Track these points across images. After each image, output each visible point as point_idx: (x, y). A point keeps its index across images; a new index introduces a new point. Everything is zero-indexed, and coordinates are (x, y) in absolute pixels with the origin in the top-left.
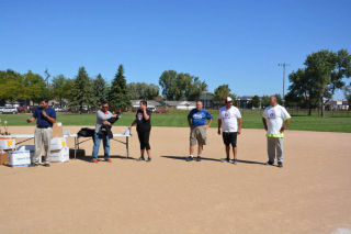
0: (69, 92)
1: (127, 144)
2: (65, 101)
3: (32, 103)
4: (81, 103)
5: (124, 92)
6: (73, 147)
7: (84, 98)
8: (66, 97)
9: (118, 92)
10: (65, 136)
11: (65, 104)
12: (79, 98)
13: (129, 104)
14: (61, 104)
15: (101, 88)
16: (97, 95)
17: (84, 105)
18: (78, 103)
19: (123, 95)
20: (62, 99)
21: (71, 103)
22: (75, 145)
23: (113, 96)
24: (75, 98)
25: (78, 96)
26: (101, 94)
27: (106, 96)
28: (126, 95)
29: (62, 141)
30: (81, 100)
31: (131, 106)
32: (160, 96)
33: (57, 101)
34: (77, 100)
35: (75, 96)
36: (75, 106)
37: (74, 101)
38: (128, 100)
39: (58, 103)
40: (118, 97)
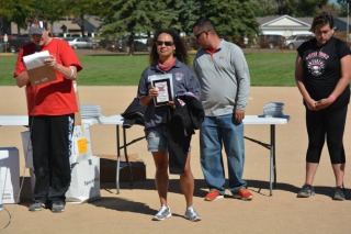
1: (271, 146)
2: (93, 21)
3: (14, 28)
4: (131, 27)
6: (111, 152)
7: (139, 13)
8: (95, 10)
10: (86, 122)
11: (91, 29)
12: (125, 15)
13: (253, 27)
14: (85, 29)
16: (171, 5)
17: (139, 30)
18: (124, 27)
19: (237, 3)
20: (85, 17)
21: (107, 27)
22: (119, 148)
23: (212, 6)
24: (117, 14)
25: (125, 7)
26: (182, 3)
27: (195, 8)
28: (246, 3)
29: (79, 139)
30: (130, 18)
31: (257, 32)
32: (333, 6)
33: (74, 22)
34: (121, 19)
35: (117, 8)
36: (118, 35)
37: (115, 20)
38: (251, 17)
39: (76, 27)
40: (223, 10)
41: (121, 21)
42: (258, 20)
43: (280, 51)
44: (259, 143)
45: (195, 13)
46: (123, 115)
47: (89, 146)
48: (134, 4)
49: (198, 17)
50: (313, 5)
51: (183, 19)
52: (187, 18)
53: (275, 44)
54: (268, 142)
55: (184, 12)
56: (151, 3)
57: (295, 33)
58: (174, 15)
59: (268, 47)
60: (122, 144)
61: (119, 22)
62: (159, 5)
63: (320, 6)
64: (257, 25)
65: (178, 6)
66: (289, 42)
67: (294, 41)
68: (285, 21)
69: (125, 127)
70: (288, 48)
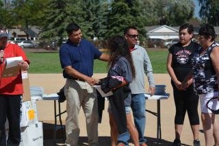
0: (40, 14)
2: (35, 29)
4: (60, 33)
5: (134, 13)
7: (66, 24)
8: (35, 23)
9: (123, 12)
10: (34, 98)
11: (33, 35)
12: (57, 25)
13: (143, 33)
14: (29, 36)
15: (94, 6)
16: (88, 19)
17: (65, 36)
18: (55, 33)
19: (132, 17)
20: (29, 27)
21: (44, 34)
22: (56, 116)
23: (115, 20)
24: (51, 25)
25: (56, 20)
26: (95, 17)
27: (103, 21)
28: (138, 17)
29: (29, 110)
30: (60, 27)
31: (146, 37)
32: (196, 19)
33: (22, 30)
34: (53, 28)
35: (51, 21)
36: (51, 39)
37: (49, 29)
38: (142, 27)
39: (23, 33)
40: (123, 22)
41: (54, 30)
42: (146, 28)
43: (161, 49)
44: (150, 112)
45: (104, 24)
46: (58, 94)
47: (36, 114)
48: (63, 18)
49: (106, 27)
50: (184, 18)
51: (95, 28)
52: (98, 27)
53: (158, 45)
54: (156, 112)
55: (96, 24)
56: (74, 18)
57: (171, 37)
58: (90, 25)
59: (154, 47)
60: (58, 113)
61: (52, 30)
62: (79, 18)
63: (188, 19)
64: (146, 32)
65: (92, 19)
66: (167, 43)
67: (171, 42)
68: (164, 29)
69: (59, 102)
70: (166, 47)
